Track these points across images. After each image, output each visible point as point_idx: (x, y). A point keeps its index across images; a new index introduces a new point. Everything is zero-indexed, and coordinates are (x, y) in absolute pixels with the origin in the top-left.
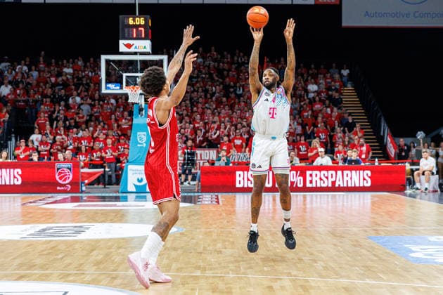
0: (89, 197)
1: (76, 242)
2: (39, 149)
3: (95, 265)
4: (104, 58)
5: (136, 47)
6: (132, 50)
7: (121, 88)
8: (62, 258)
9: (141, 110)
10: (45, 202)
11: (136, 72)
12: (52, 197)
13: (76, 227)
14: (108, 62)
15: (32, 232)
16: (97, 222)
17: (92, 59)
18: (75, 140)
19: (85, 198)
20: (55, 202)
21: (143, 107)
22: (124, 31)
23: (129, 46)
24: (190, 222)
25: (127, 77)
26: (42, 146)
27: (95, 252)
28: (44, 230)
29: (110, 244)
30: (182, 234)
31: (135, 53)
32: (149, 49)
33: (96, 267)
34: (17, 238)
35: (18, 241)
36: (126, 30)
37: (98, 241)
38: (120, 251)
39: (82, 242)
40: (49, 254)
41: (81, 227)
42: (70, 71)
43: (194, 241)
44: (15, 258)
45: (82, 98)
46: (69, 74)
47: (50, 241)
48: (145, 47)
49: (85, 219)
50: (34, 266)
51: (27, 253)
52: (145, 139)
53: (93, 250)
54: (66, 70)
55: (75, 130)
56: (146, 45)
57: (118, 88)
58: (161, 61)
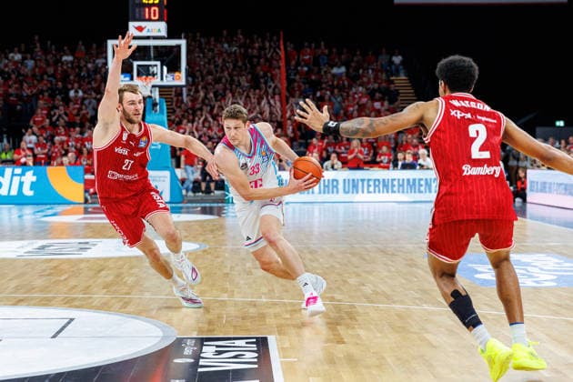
0: (94, 208)
1: (82, 261)
2: (36, 151)
3: (104, 288)
5: (148, 31)
6: (144, 33)
7: (132, 79)
8: (65, 279)
9: (155, 105)
10: (44, 214)
11: (149, 60)
12: (52, 208)
13: (80, 243)
15: (29, 249)
16: (105, 237)
17: (94, 46)
18: (77, 140)
19: (90, 210)
20: (55, 215)
21: (158, 101)
22: (134, 10)
23: (140, 29)
24: (214, 237)
25: (139, 66)
26: (39, 149)
27: (103, 272)
29: (120, 263)
30: (205, 251)
31: (148, 38)
32: (164, 33)
33: (105, 290)
34: (13, 256)
35: (13, 260)
36: (137, 10)
37: (106, 259)
38: (133, 271)
39: (88, 260)
40: (48, 275)
41: (87, 243)
42: (70, 58)
43: (219, 260)
44: (11, 280)
45: (84, 92)
46: (67, 62)
47: (52, 260)
48: (159, 30)
49: (91, 235)
50: (33, 289)
51: (23, 274)
53: (99, 271)
54: (65, 58)
55: (78, 129)
56: (160, 28)
57: (128, 79)
58: (179, 47)
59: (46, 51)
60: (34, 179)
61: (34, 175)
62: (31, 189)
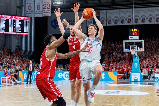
1: (118, 96)
2: (105, 68)
3: (124, 103)
4: (124, 41)
5: (134, 38)
6: (133, 39)
7: (130, 50)
8: (114, 101)
9: (135, 56)
10: (107, 83)
11: (134, 45)
12: (109, 82)
13: (117, 91)
14: (125, 43)
15: (105, 92)
16: (123, 90)
17: (120, 42)
18: (115, 65)
19: (119, 83)
20: (110, 84)
21: (136, 55)
22: (130, 33)
23: (132, 38)
24: (153, 91)
25: (131, 47)
26: (106, 67)
28: (108, 92)
29: (128, 97)
30: (150, 95)
31: (134, 40)
32: (138, 38)
33: (124, 104)
34: (101, 94)
35: (101, 95)
36: (131, 33)
37: (124, 96)
38: (131, 99)
39: (119, 96)
40: (110, 99)
41: (119, 91)
42: (113, 45)
43: (155, 97)
44: (101, 100)
45: (117, 53)
46: (113, 46)
47: (110, 95)
48: (137, 38)
49: (119, 89)
50: (106, 103)
51: (104, 99)
52: (137, 65)
53: (123, 99)
54: (112, 45)
55: (116, 62)
57: (129, 50)
58: (142, 42)
59: (108, 44)
60: (105, 75)
61: (105, 74)
62: (104, 77)
